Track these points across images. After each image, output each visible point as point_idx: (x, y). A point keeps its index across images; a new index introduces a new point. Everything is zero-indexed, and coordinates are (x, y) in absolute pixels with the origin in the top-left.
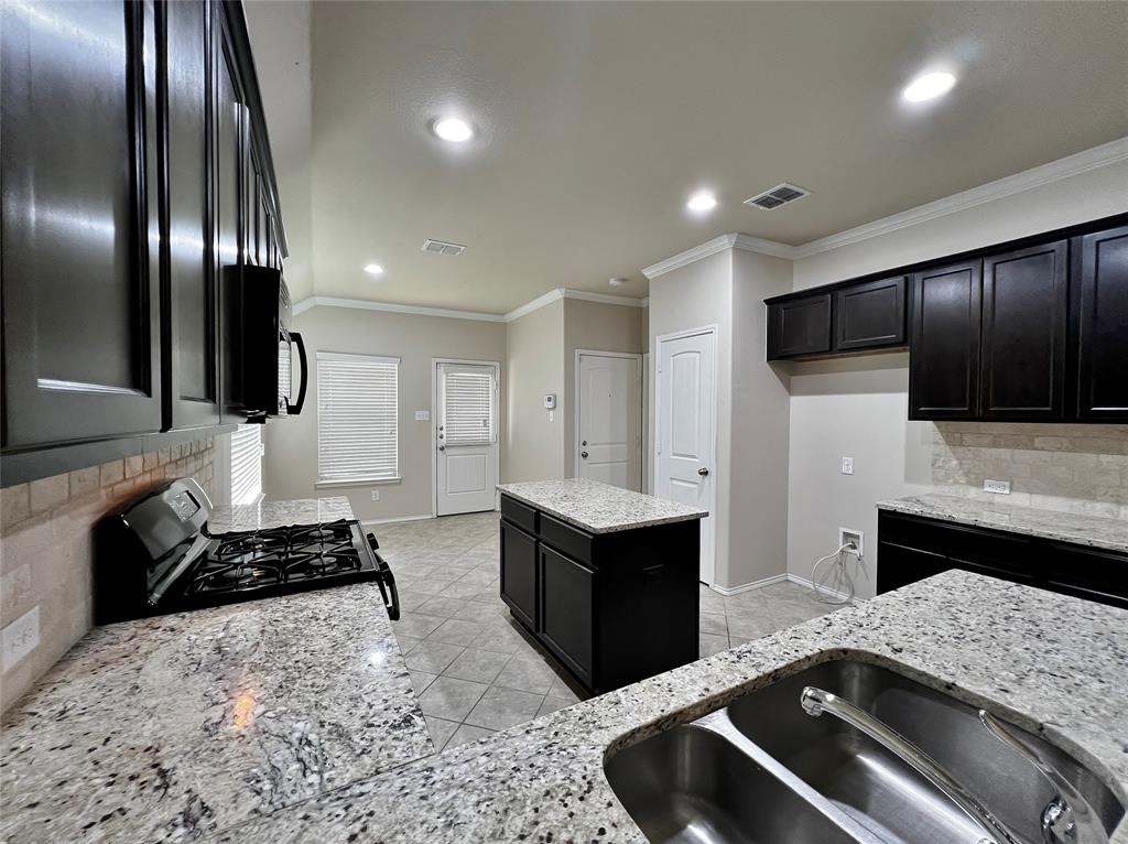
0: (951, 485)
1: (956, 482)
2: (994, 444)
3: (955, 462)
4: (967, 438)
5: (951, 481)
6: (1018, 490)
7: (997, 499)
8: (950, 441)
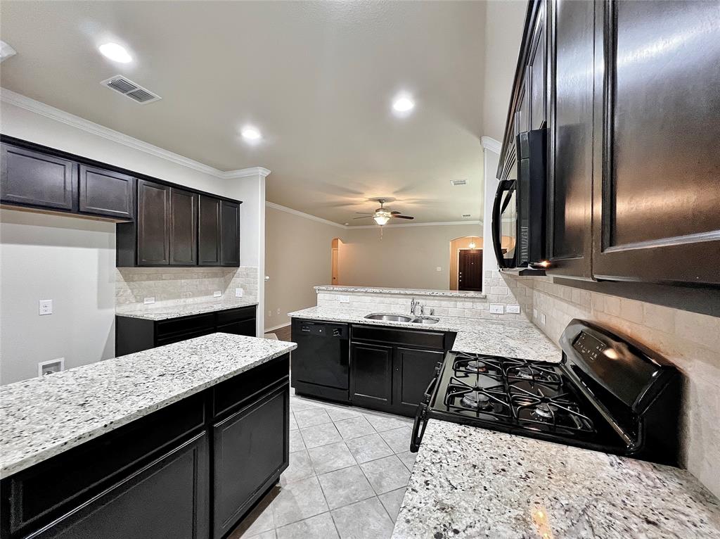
0: (128, 304)
1: (131, 303)
2: (148, 279)
3: (129, 291)
4: (136, 277)
5: (128, 302)
6: (158, 300)
7: (150, 307)
8: (127, 279)
